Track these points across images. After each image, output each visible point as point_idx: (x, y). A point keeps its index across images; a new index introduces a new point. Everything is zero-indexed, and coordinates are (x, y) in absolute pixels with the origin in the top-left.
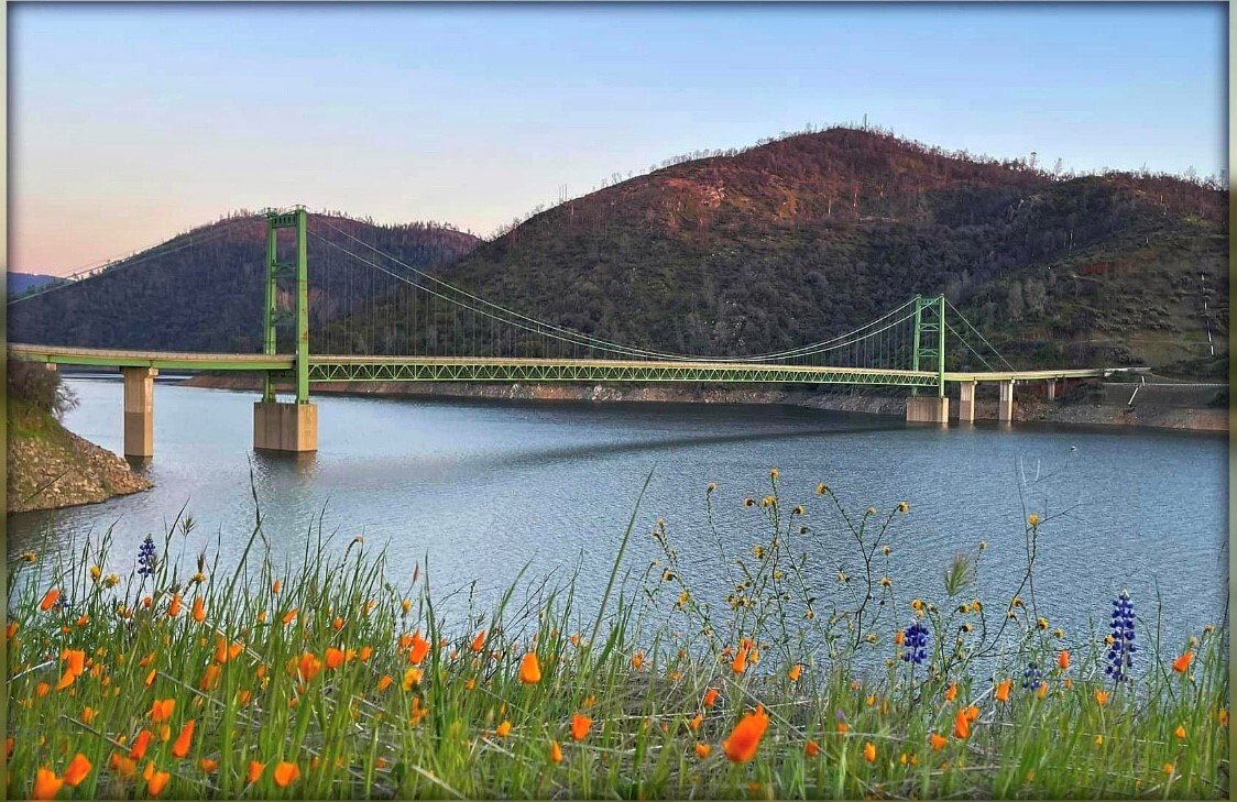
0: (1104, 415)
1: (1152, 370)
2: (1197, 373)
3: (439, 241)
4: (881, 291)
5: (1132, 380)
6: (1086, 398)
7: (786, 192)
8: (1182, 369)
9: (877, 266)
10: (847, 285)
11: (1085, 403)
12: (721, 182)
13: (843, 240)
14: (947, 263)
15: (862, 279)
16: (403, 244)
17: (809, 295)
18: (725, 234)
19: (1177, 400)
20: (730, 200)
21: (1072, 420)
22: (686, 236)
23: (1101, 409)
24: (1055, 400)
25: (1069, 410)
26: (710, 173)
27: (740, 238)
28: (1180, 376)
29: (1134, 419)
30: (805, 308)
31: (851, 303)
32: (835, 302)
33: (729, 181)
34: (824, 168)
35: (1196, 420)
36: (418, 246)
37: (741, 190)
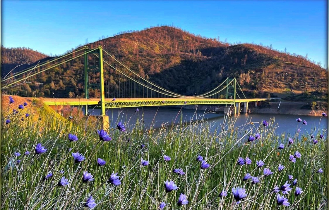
0: (272, 111)
1: (282, 99)
2: (294, 100)
3: (28, 54)
4: (191, 75)
5: (277, 102)
6: (266, 107)
7: (156, 44)
8: (290, 99)
9: (188, 67)
10: (181, 72)
11: (266, 108)
12: (137, 40)
13: (177, 59)
14: (208, 67)
15: (185, 71)
16: (16, 54)
17: (171, 75)
18: (142, 56)
19: (291, 107)
20: (140, 46)
21: (264, 112)
22: (130, 56)
23: (271, 109)
24: (257, 107)
25: (262, 110)
26: (134, 37)
27: (147, 57)
28: (289, 100)
29: (280, 112)
30: (171, 79)
31: (183, 78)
32: (178, 77)
33: (139, 40)
34: (165, 38)
35: (299, 112)
36: (21, 55)
37: (143, 43)
